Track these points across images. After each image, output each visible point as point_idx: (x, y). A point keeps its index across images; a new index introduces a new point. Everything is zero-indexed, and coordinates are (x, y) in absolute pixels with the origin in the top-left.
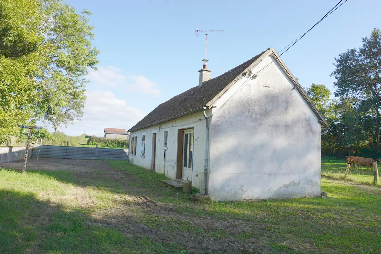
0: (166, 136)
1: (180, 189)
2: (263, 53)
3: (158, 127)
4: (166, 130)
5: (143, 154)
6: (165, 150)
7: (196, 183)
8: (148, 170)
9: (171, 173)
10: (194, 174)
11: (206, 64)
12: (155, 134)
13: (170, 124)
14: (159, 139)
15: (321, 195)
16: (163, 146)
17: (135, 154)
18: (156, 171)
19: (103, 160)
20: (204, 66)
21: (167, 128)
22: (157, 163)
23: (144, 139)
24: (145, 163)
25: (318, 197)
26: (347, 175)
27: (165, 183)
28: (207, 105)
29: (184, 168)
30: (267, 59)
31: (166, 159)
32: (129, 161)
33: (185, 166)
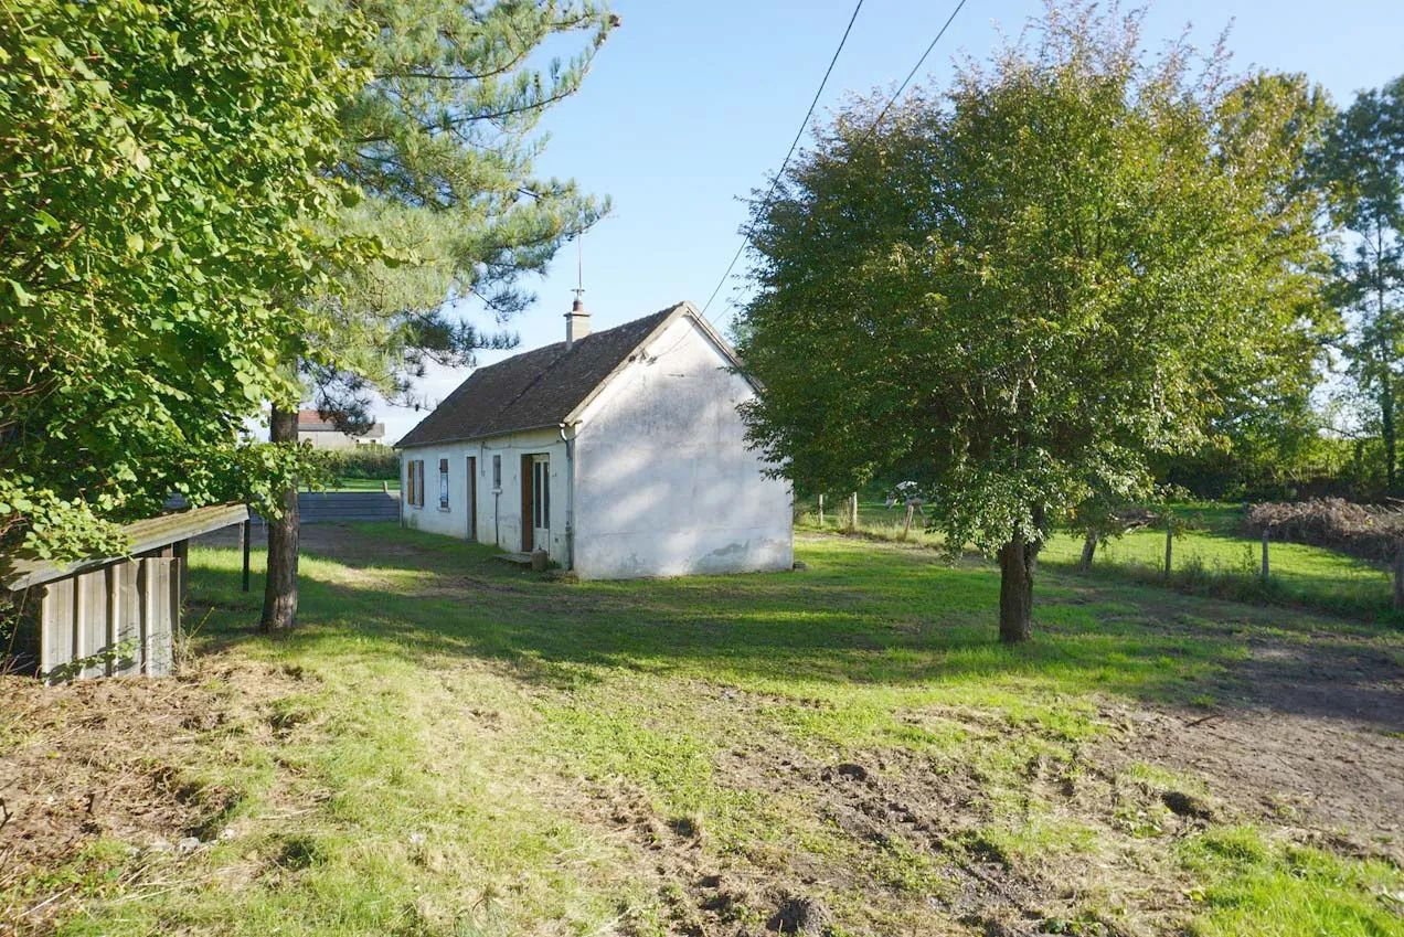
0: (498, 465)
1: (527, 566)
2: (674, 308)
3: (479, 446)
4: (496, 453)
5: (445, 504)
6: (497, 495)
7: (556, 553)
8: (461, 540)
9: (512, 541)
10: (553, 537)
11: (580, 299)
12: (472, 460)
13: (504, 443)
14: (483, 473)
15: (794, 567)
16: (492, 486)
17: (423, 504)
18: (480, 540)
19: (330, 523)
20: (576, 304)
21: (498, 449)
22: (480, 522)
23: (444, 467)
24: (454, 524)
25: (787, 570)
26: (910, 531)
27: (500, 559)
28: (566, 420)
29: (536, 529)
30: (677, 326)
31: (501, 514)
32: (404, 522)
33: (539, 526)
